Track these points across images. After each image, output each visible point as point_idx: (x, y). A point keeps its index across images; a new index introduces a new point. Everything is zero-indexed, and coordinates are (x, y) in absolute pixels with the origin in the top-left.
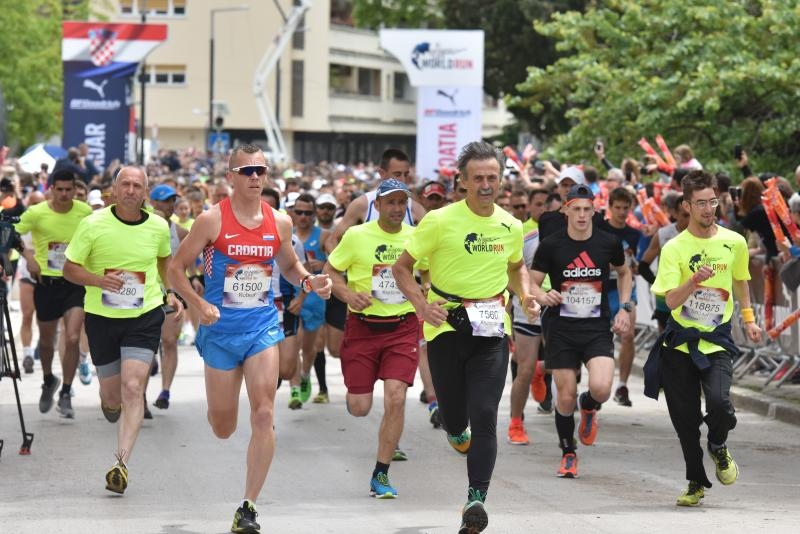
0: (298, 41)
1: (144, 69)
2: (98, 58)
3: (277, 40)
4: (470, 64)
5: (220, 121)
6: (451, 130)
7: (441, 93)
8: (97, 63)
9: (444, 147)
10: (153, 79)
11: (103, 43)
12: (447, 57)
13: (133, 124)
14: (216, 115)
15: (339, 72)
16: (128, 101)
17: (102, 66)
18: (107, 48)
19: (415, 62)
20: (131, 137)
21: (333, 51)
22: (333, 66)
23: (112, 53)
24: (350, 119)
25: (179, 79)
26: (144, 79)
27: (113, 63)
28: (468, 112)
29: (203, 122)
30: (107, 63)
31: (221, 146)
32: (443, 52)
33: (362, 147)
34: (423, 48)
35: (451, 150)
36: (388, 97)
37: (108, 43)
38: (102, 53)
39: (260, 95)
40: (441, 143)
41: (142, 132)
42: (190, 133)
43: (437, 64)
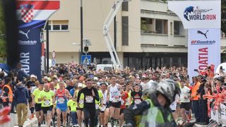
0: (125, 7)
1: (48, 23)
2: (25, 19)
3: (114, 7)
4: (214, 17)
5: (86, 48)
6: (205, 51)
7: (199, 32)
8: (25, 21)
9: (201, 60)
10: (52, 28)
11: (27, 11)
12: (202, 14)
13: (43, 51)
14: (84, 46)
15: (146, 22)
16: (41, 40)
17: (27, 23)
18: (30, 14)
19: (186, 17)
20: (43, 58)
21: (142, 11)
22: (142, 19)
23: (32, 16)
24: (152, 46)
25: (65, 27)
26: (48, 28)
27: (33, 21)
28: (214, 42)
29: (78, 49)
30: (30, 21)
31: (87, 61)
32: (200, 11)
33: (159, 60)
34: (190, 10)
35: (205, 61)
36: (171, 34)
37: (30, 11)
38: (27, 16)
39: (106, 35)
40: (200, 58)
41: (48, 55)
42: (71, 55)
43: (197, 17)
